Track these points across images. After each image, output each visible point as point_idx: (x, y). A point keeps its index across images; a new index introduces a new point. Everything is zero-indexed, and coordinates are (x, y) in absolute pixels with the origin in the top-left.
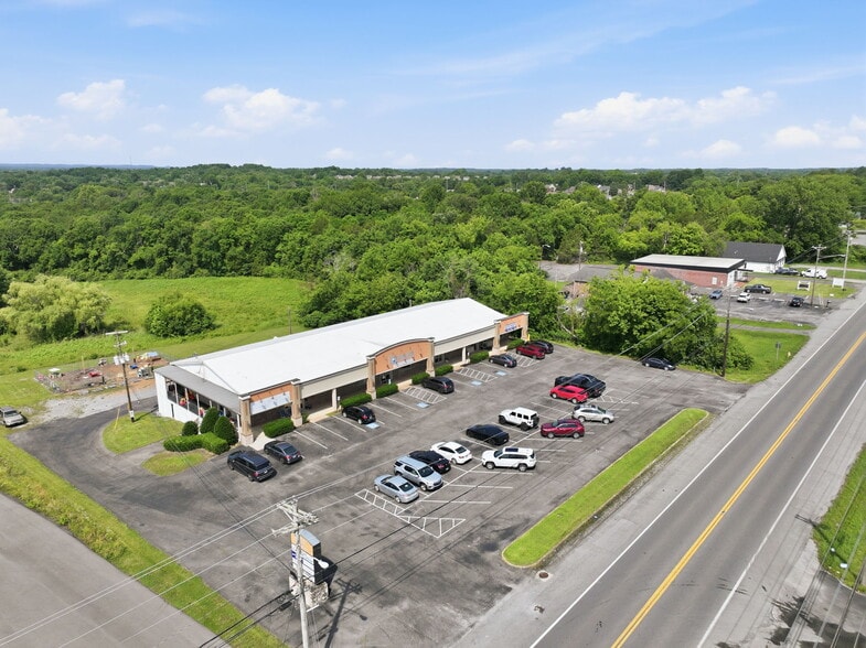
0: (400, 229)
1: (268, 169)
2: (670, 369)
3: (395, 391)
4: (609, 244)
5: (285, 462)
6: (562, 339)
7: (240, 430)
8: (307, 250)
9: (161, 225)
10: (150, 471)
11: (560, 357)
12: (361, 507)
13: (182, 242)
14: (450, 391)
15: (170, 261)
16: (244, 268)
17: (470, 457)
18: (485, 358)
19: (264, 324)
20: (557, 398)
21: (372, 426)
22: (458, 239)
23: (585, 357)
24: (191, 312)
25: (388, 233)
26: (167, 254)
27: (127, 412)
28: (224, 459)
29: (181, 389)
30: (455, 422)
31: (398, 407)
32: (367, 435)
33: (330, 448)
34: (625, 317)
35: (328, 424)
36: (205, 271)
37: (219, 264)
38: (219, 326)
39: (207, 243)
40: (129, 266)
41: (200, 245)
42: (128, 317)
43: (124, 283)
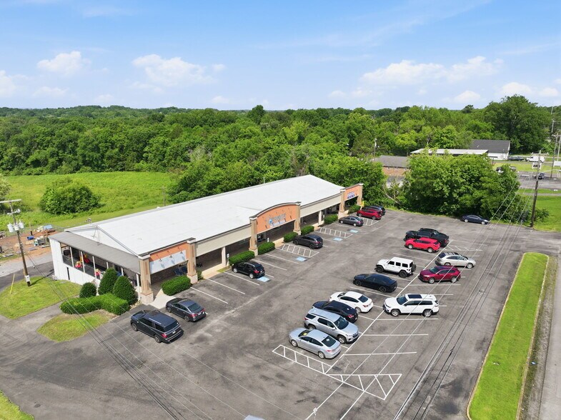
0: (238, 133)
1: (128, 109)
2: (486, 223)
3: (272, 248)
4: (387, 143)
5: (191, 320)
6: (388, 204)
7: (138, 289)
8: (168, 150)
9: (52, 134)
10: (47, 337)
11: (392, 218)
12: (283, 366)
13: (70, 146)
14: (320, 247)
15: (60, 161)
16: (119, 165)
17: (372, 305)
18: (335, 219)
19: (141, 203)
20: (413, 248)
21: (263, 279)
22: (286, 137)
23: (413, 217)
24: (80, 193)
25: (230, 136)
26: (58, 155)
27: (22, 277)
28: (127, 319)
29: (76, 252)
30: (337, 273)
31: (280, 262)
32: (262, 288)
33: (230, 302)
34: (446, 184)
35: (222, 280)
36: (89, 168)
37: (100, 162)
38: (103, 205)
39: (90, 146)
40: (27, 165)
41: (84, 148)
42: (26, 202)
43: (23, 178)
